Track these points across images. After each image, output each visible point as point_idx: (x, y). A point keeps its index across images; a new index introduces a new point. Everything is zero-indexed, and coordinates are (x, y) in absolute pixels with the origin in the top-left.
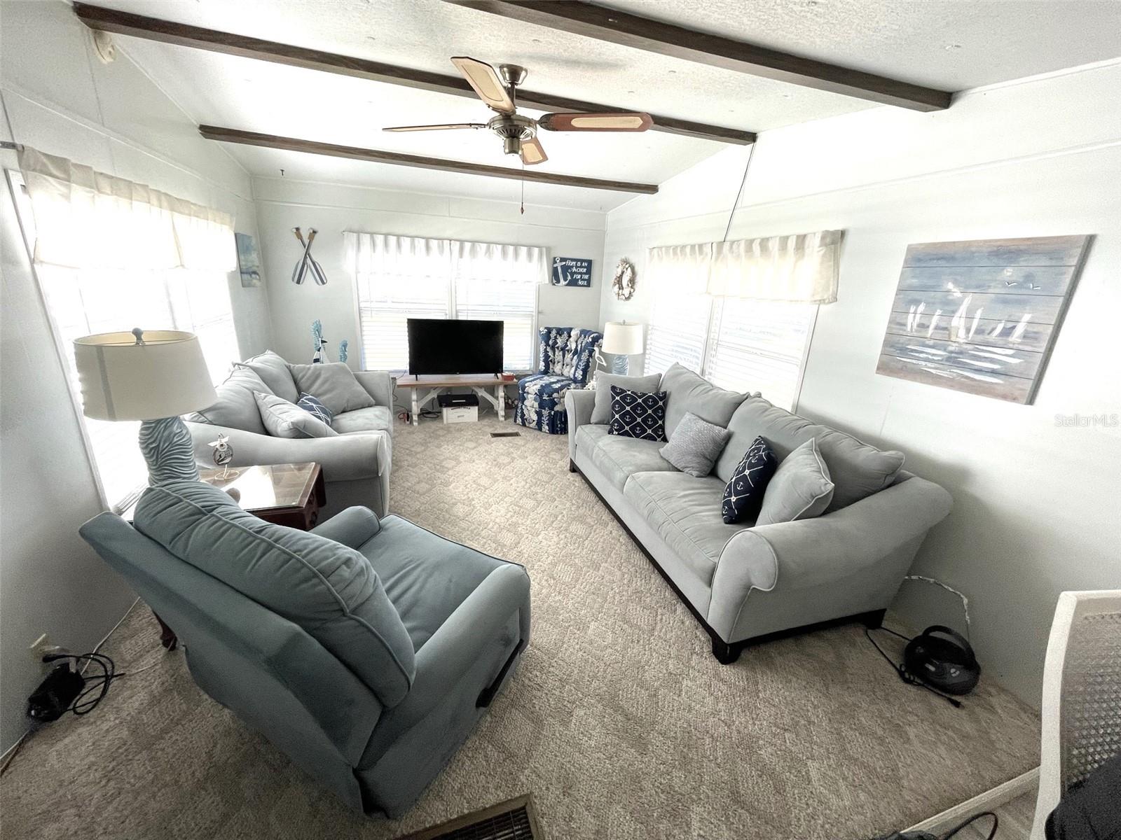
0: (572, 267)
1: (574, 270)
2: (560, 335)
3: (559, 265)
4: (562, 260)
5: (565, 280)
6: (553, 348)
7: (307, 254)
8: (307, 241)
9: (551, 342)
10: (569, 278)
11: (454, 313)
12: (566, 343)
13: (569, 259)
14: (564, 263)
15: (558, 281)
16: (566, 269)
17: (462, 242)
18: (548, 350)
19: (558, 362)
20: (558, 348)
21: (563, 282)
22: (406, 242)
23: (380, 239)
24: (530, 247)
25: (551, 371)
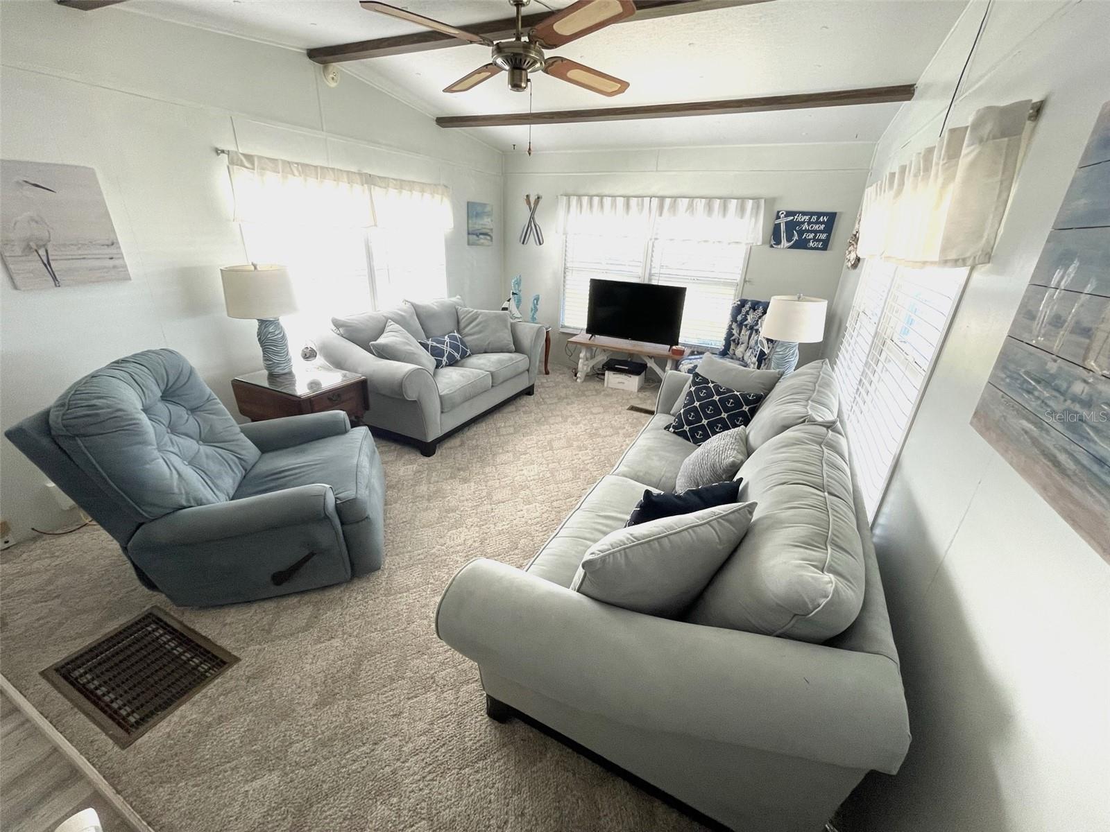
0: (804, 222)
1: (805, 226)
2: (755, 310)
3: (782, 221)
4: (789, 214)
5: (789, 240)
6: (740, 325)
7: (532, 218)
8: (532, 206)
9: (739, 318)
10: (796, 237)
11: (647, 275)
12: (758, 321)
13: (799, 213)
14: (792, 218)
15: (778, 242)
16: (791, 226)
17: (662, 198)
18: (733, 327)
19: (742, 343)
20: (746, 326)
21: (785, 244)
22: (607, 201)
23: (585, 200)
24: (742, 200)
25: (731, 352)
